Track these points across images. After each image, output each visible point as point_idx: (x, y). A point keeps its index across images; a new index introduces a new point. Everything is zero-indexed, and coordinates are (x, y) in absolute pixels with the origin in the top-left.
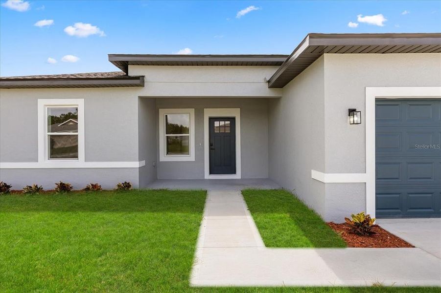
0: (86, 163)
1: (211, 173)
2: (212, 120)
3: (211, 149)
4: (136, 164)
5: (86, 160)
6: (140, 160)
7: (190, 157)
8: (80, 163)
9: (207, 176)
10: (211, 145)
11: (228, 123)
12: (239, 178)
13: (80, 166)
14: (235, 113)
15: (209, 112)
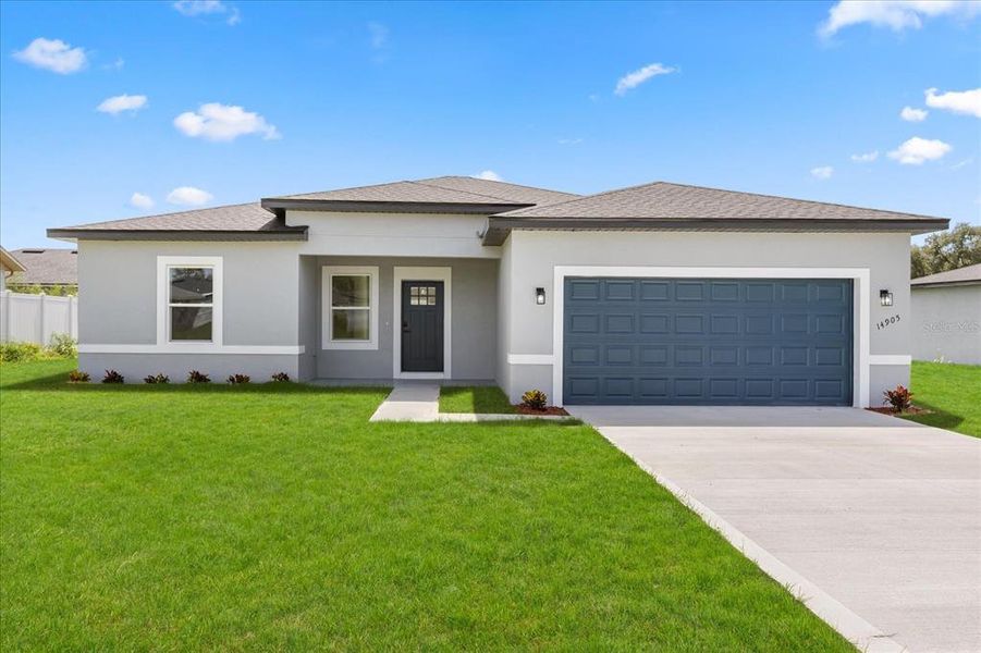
0: (225, 347)
1: (403, 369)
2: (406, 285)
3: (403, 332)
4: (295, 350)
5: (225, 342)
6: (300, 344)
7: (372, 344)
8: (215, 346)
9: (397, 373)
10: (404, 325)
11: (432, 290)
12: (449, 377)
13: (216, 351)
14: (444, 274)
15: (402, 274)
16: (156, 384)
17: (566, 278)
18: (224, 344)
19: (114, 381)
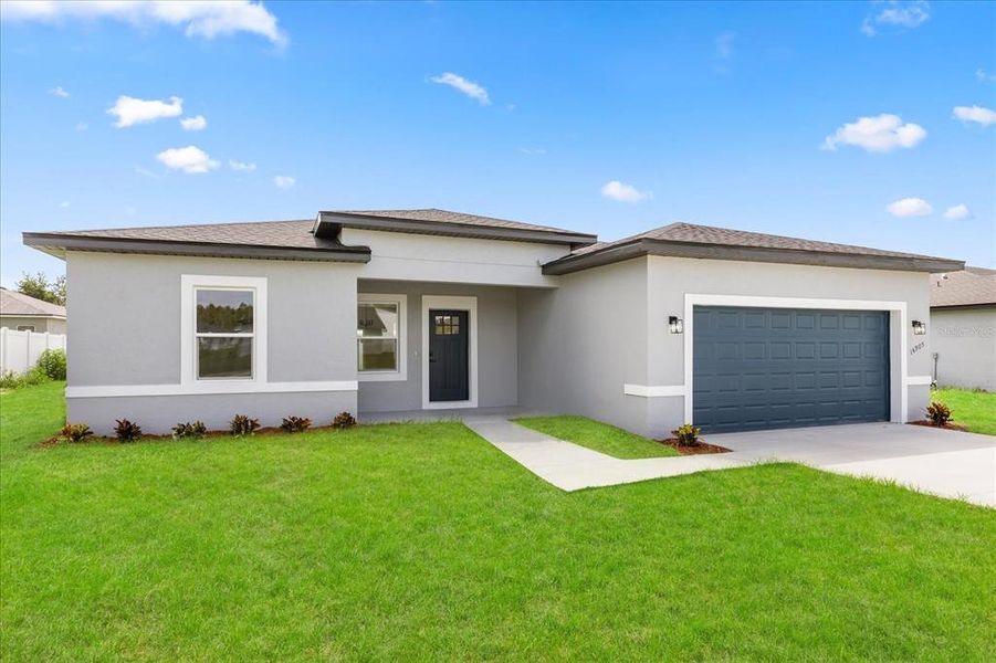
0: (271, 384)
1: (432, 399)
2: (433, 313)
3: (430, 361)
4: (353, 385)
5: (269, 380)
7: (400, 374)
8: (258, 384)
9: (427, 405)
10: (431, 354)
11: (456, 320)
12: (476, 406)
13: (259, 389)
14: (469, 304)
15: (430, 302)
16: (193, 432)
17: (695, 307)
18: (269, 381)
19: (128, 433)
